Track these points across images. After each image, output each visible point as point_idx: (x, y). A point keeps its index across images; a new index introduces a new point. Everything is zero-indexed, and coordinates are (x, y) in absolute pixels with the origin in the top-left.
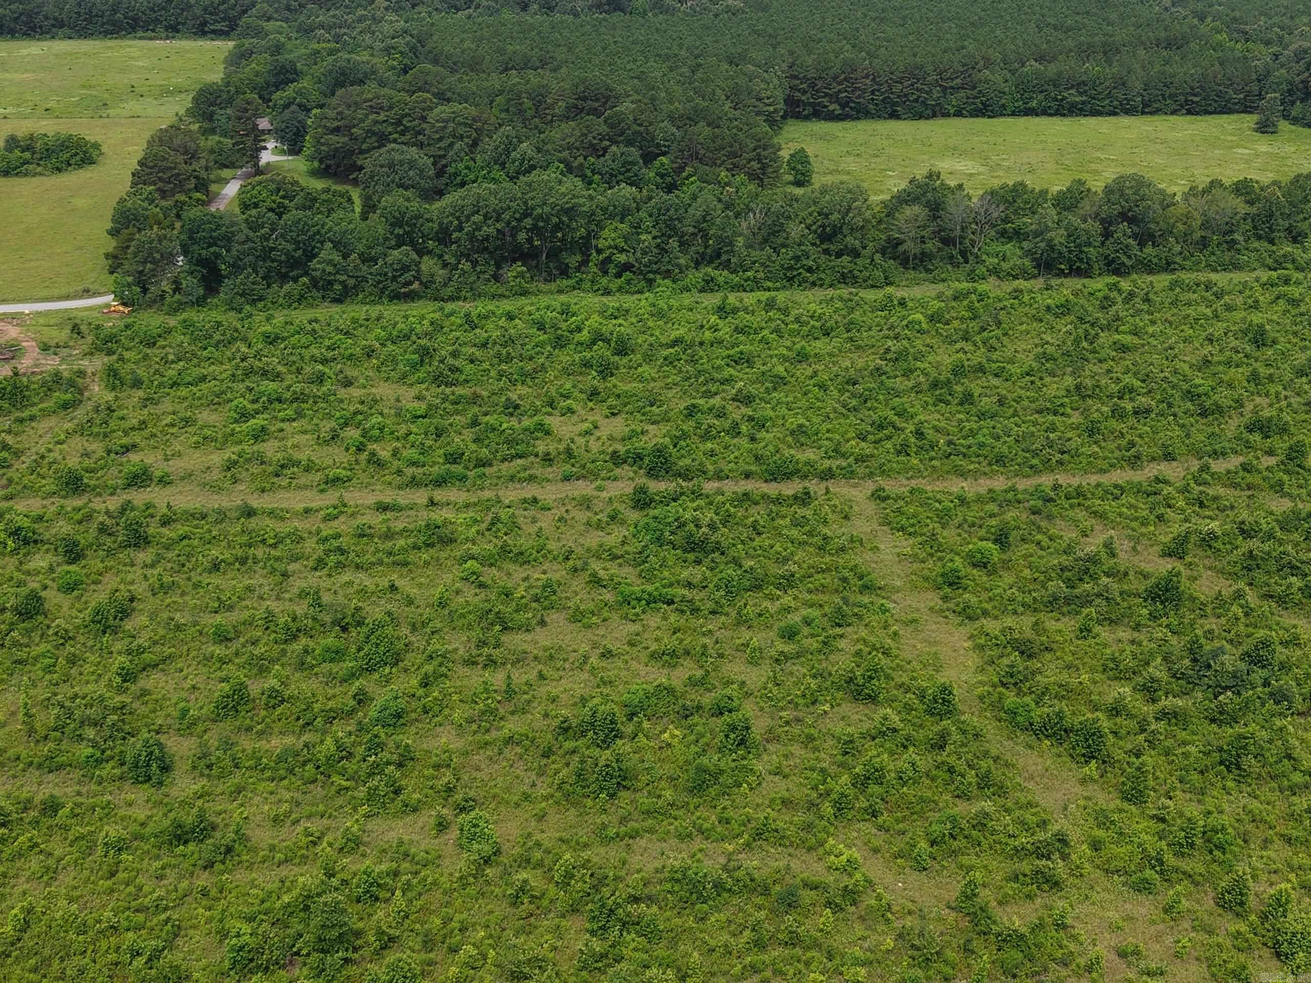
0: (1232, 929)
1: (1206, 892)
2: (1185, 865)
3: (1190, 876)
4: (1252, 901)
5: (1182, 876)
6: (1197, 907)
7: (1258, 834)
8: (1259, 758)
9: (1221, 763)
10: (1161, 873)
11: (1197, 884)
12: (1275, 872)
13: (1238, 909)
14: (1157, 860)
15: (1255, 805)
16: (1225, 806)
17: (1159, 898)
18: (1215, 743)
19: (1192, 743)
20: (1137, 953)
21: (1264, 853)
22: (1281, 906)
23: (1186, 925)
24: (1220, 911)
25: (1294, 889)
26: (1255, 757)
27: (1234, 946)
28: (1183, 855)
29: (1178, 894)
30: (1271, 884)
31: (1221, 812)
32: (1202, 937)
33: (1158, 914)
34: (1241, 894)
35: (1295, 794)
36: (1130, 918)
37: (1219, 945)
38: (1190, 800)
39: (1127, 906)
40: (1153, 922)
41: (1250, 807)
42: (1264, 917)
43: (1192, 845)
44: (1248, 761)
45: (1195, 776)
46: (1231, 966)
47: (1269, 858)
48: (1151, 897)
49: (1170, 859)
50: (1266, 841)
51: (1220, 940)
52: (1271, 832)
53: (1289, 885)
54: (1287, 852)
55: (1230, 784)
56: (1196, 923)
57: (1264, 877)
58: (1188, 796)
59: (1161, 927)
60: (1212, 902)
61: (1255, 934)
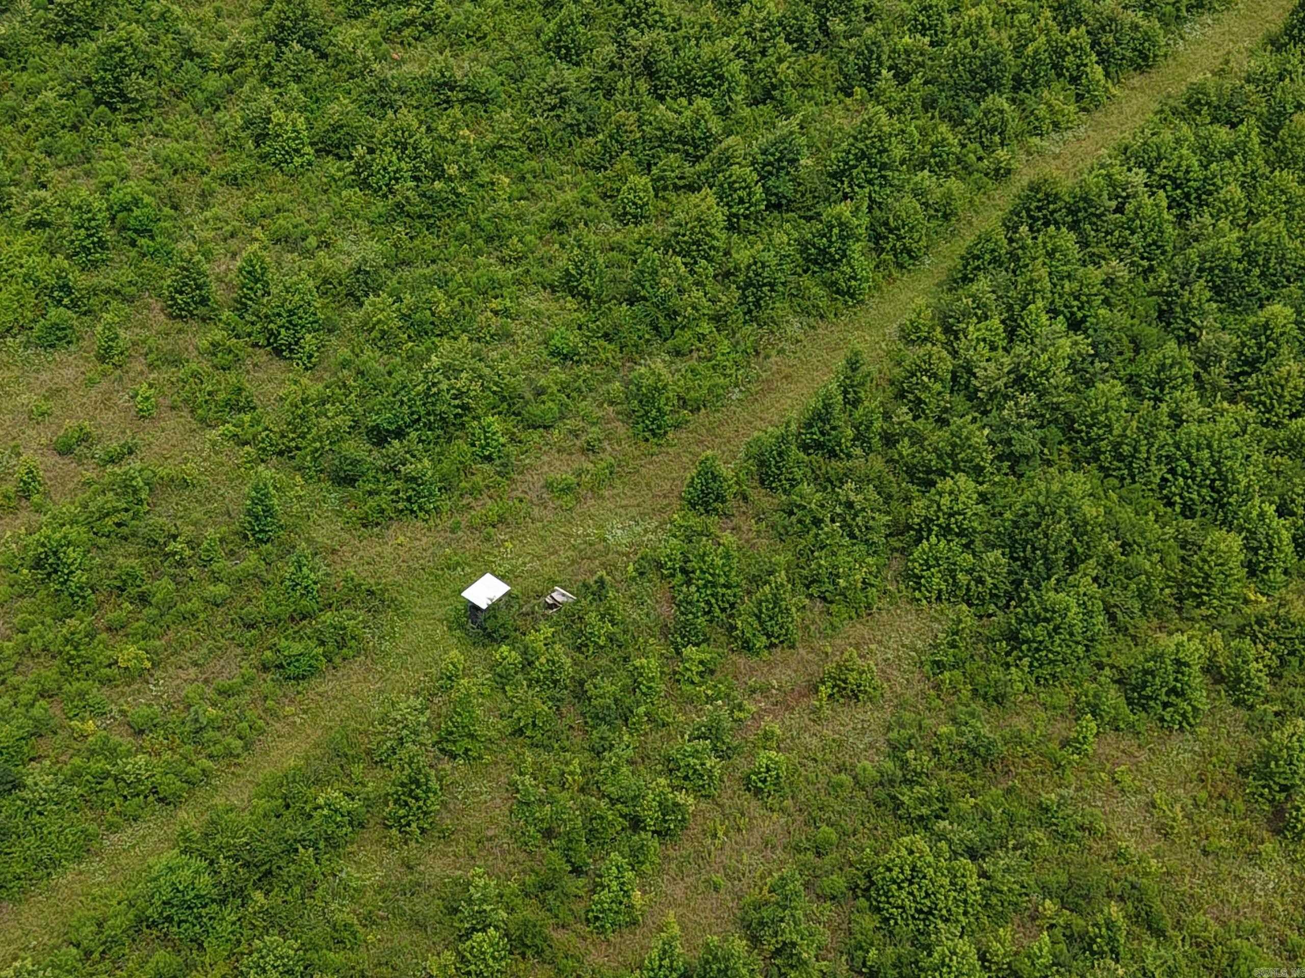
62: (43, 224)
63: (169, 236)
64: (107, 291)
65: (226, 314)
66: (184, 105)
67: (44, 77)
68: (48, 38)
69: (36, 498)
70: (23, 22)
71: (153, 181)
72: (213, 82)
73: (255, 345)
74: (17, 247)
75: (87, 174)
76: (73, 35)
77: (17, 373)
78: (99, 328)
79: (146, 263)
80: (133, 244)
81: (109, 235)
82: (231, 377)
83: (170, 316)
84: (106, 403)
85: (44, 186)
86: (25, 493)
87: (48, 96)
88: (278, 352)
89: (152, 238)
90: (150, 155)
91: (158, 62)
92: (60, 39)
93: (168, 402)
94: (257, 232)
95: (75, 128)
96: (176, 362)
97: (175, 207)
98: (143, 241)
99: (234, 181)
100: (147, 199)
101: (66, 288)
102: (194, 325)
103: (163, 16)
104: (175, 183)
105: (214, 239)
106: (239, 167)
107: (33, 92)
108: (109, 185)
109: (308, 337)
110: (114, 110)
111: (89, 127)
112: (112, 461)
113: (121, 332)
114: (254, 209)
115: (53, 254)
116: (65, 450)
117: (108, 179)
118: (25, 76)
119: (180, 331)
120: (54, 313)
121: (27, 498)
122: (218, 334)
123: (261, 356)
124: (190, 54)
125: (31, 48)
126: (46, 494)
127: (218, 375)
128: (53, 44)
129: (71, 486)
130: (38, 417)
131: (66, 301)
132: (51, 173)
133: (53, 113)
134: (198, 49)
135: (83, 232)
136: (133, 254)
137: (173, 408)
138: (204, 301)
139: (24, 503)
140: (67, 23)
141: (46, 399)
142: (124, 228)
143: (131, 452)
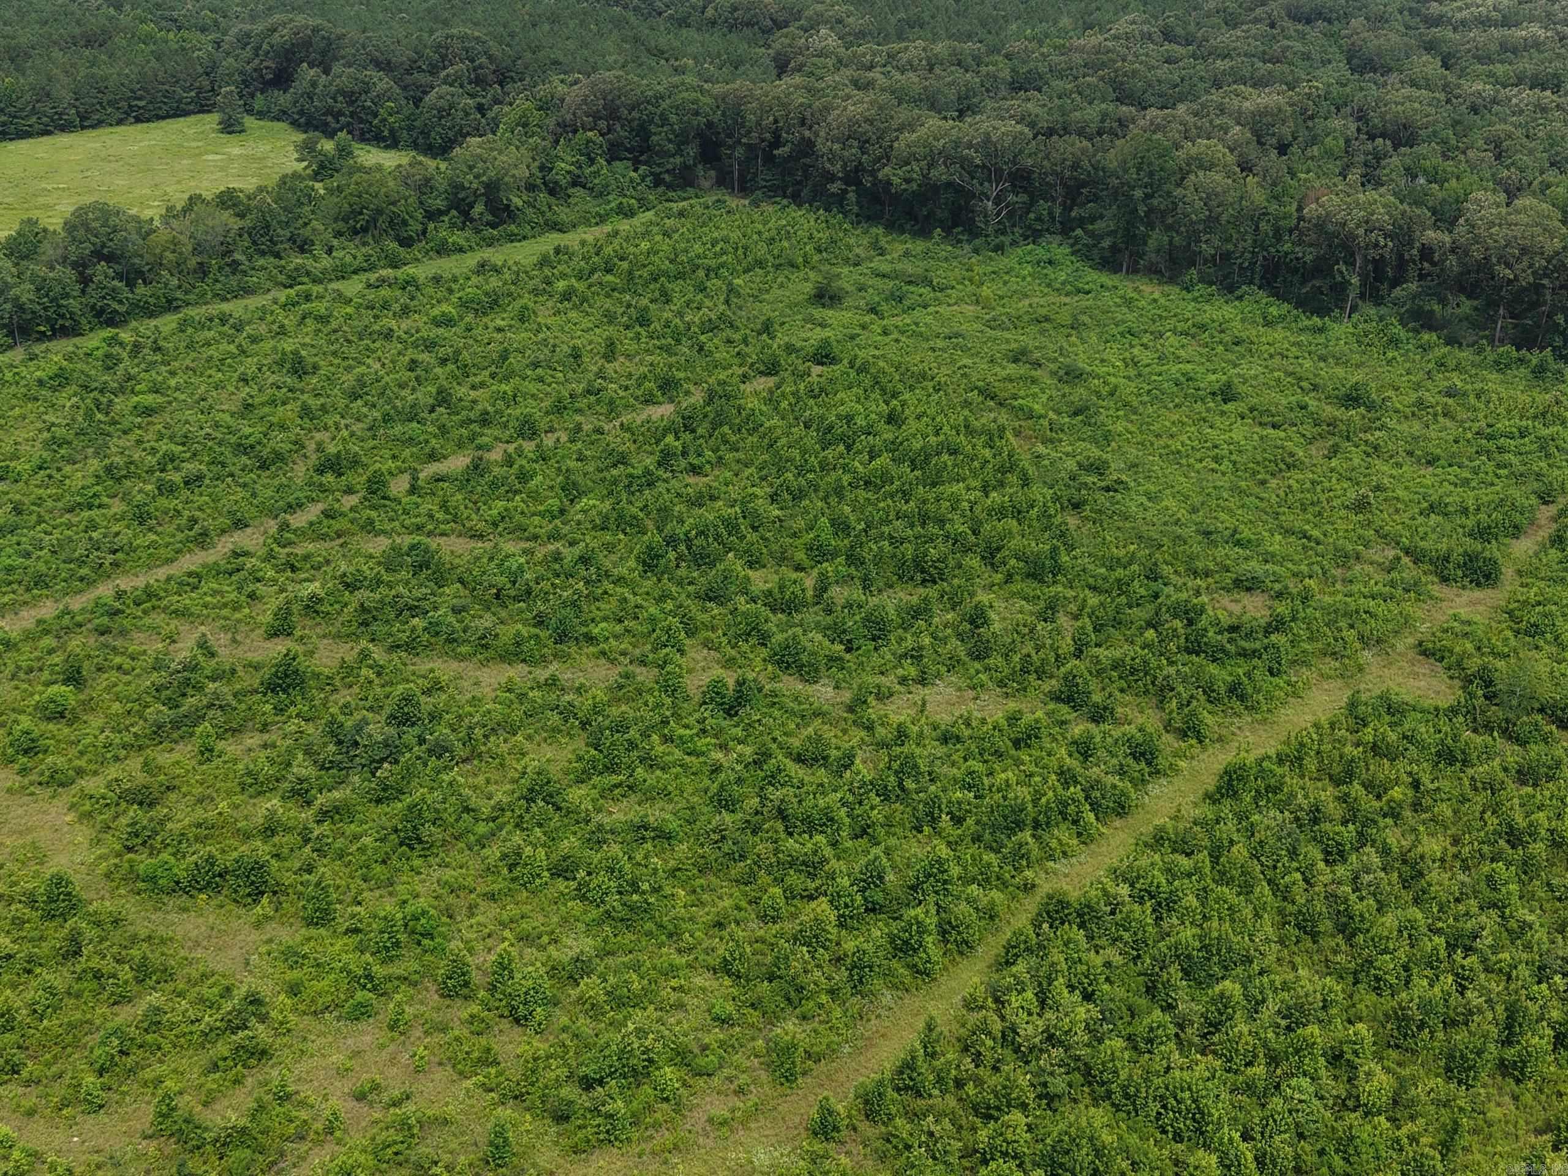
0: (465, 1015)
1: (427, 989)
2: (396, 969)
3: (406, 979)
4: (476, 977)
5: (396, 983)
6: (423, 1008)
7: (460, 904)
8: (438, 822)
9: (401, 844)
10: (375, 989)
11: (415, 984)
12: (489, 936)
13: (465, 991)
14: (366, 977)
15: (448, 874)
16: (419, 888)
17: (379, 1017)
18: (388, 824)
19: (365, 833)
20: (376, 1087)
21: (473, 921)
22: (504, 969)
23: (418, 1032)
24: (448, 1002)
25: (512, 945)
26: (434, 824)
27: (472, 1033)
28: (391, 959)
29: (399, 1004)
30: (490, 950)
31: (417, 896)
32: (438, 1038)
33: (384, 1036)
34: (464, 974)
35: (484, 847)
36: (356, 1054)
37: (457, 1039)
38: (381, 896)
39: (350, 1041)
40: (382, 1047)
41: (444, 878)
42: (492, 988)
43: (397, 944)
44: (428, 831)
45: (378, 869)
46: (476, 1054)
47: (479, 924)
48: (371, 1020)
49: (378, 970)
50: (470, 907)
51: (457, 1033)
52: (473, 896)
53: (507, 943)
54: (493, 910)
55: (417, 862)
56: (427, 1026)
57: (479, 947)
58: (377, 893)
59: (392, 1047)
60: (436, 997)
61: (489, 1010)
62: (357, 931)
63: (445, 938)
64: (398, 978)
65: (482, 993)
66: (461, 845)
67: (365, 827)
68: (370, 801)
69: (338, 1134)
70: (353, 790)
71: (436, 898)
72: (482, 828)
73: (501, 1016)
74: (337, 947)
75: (391, 894)
76: (387, 798)
77: (330, 1039)
78: (391, 1006)
79: (428, 957)
80: (419, 943)
81: (403, 937)
82: (483, 1041)
83: (442, 996)
84: (393, 1061)
85: (359, 903)
86: (330, 1130)
87: (367, 840)
88: (517, 1021)
89: (432, 939)
90: (435, 880)
91: (445, 816)
92: (379, 801)
93: (437, 1060)
94: (507, 933)
95: (384, 862)
96: (444, 1030)
97: (450, 917)
98: (426, 942)
99: (492, 897)
100: (432, 912)
101: (369, 977)
102: (459, 1002)
103: (450, 784)
104: (451, 899)
105: (476, 939)
106: (496, 887)
107: (356, 837)
108: (405, 902)
109: (539, 1010)
110: (412, 849)
111: (394, 861)
112: (394, 1105)
113: (407, 1009)
114: (505, 917)
115: (362, 952)
116: (360, 1097)
117: (404, 897)
118: (352, 826)
119: (448, 1007)
120: (360, 995)
121: (331, 1134)
122: (475, 1008)
123: (505, 1024)
124: (467, 810)
125: (359, 808)
126: (345, 1131)
127: (474, 1039)
128: (373, 805)
129: (364, 1124)
130: (343, 1072)
131: (369, 986)
132: (365, 894)
133: (370, 852)
134: (473, 806)
135: (386, 936)
136: (419, 951)
137: (440, 1064)
138: (466, 984)
139: (329, 1137)
140: (384, 790)
141: (350, 1058)
142: (413, 932)
143: (408, 1098)
